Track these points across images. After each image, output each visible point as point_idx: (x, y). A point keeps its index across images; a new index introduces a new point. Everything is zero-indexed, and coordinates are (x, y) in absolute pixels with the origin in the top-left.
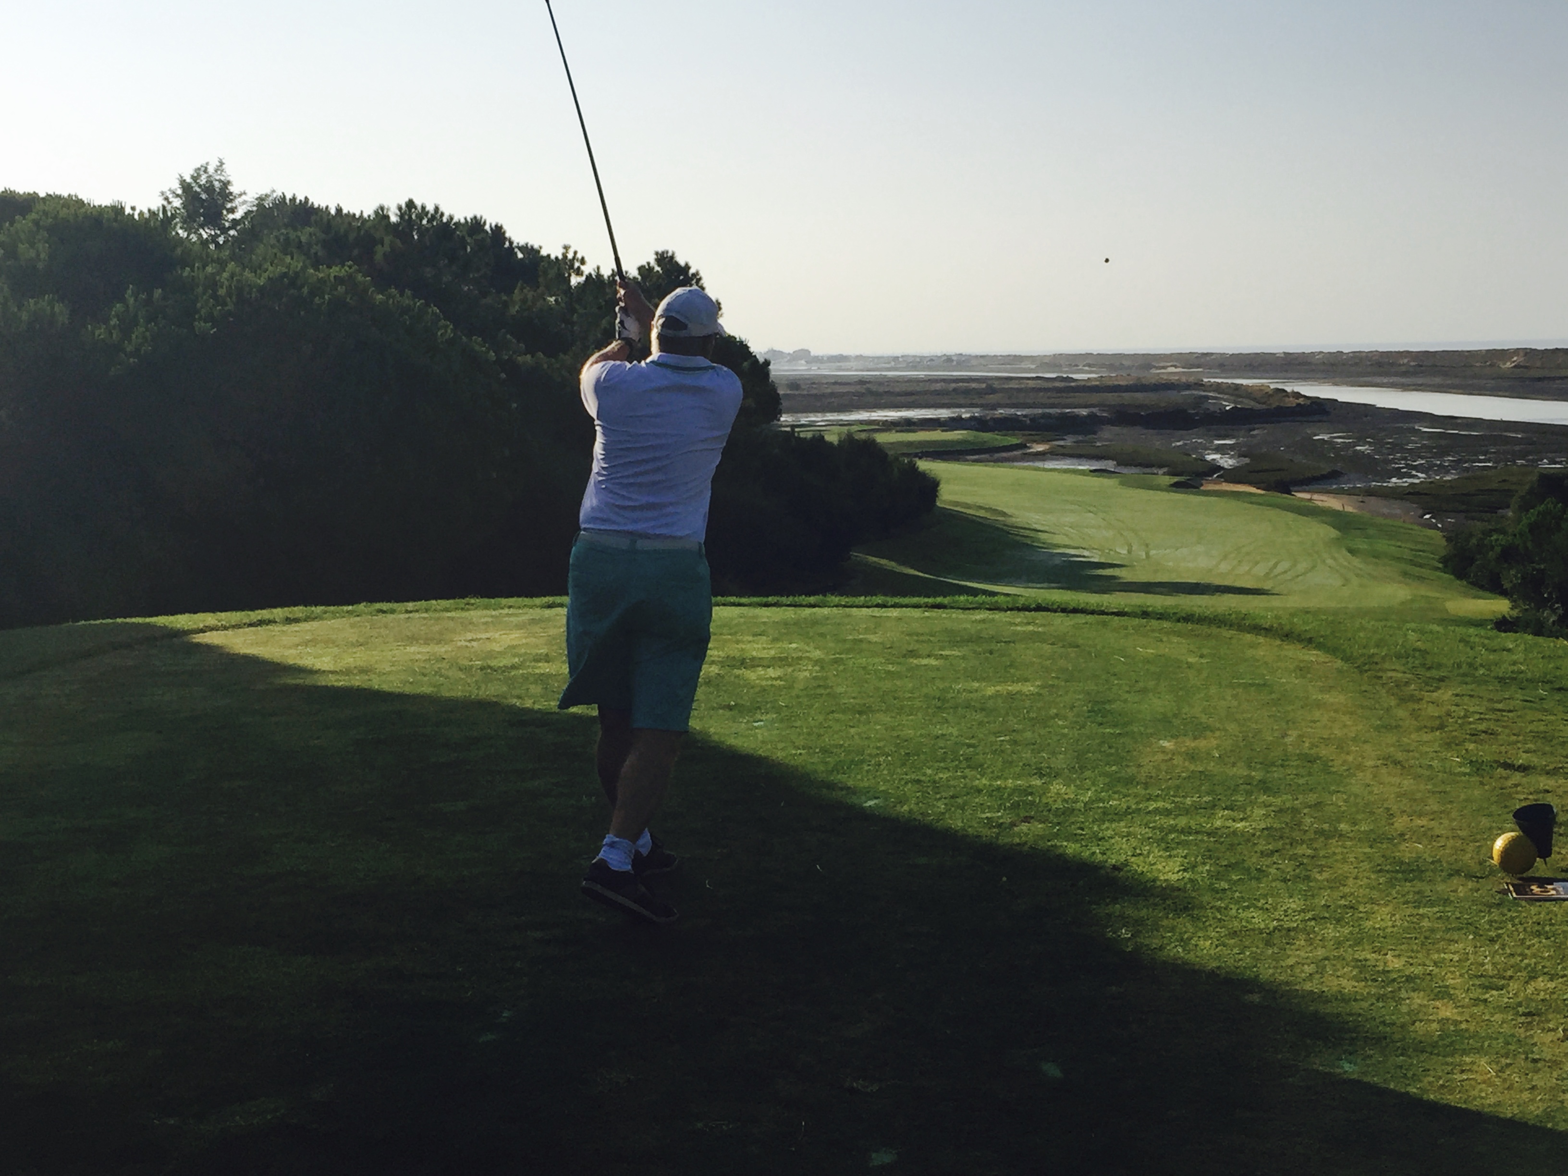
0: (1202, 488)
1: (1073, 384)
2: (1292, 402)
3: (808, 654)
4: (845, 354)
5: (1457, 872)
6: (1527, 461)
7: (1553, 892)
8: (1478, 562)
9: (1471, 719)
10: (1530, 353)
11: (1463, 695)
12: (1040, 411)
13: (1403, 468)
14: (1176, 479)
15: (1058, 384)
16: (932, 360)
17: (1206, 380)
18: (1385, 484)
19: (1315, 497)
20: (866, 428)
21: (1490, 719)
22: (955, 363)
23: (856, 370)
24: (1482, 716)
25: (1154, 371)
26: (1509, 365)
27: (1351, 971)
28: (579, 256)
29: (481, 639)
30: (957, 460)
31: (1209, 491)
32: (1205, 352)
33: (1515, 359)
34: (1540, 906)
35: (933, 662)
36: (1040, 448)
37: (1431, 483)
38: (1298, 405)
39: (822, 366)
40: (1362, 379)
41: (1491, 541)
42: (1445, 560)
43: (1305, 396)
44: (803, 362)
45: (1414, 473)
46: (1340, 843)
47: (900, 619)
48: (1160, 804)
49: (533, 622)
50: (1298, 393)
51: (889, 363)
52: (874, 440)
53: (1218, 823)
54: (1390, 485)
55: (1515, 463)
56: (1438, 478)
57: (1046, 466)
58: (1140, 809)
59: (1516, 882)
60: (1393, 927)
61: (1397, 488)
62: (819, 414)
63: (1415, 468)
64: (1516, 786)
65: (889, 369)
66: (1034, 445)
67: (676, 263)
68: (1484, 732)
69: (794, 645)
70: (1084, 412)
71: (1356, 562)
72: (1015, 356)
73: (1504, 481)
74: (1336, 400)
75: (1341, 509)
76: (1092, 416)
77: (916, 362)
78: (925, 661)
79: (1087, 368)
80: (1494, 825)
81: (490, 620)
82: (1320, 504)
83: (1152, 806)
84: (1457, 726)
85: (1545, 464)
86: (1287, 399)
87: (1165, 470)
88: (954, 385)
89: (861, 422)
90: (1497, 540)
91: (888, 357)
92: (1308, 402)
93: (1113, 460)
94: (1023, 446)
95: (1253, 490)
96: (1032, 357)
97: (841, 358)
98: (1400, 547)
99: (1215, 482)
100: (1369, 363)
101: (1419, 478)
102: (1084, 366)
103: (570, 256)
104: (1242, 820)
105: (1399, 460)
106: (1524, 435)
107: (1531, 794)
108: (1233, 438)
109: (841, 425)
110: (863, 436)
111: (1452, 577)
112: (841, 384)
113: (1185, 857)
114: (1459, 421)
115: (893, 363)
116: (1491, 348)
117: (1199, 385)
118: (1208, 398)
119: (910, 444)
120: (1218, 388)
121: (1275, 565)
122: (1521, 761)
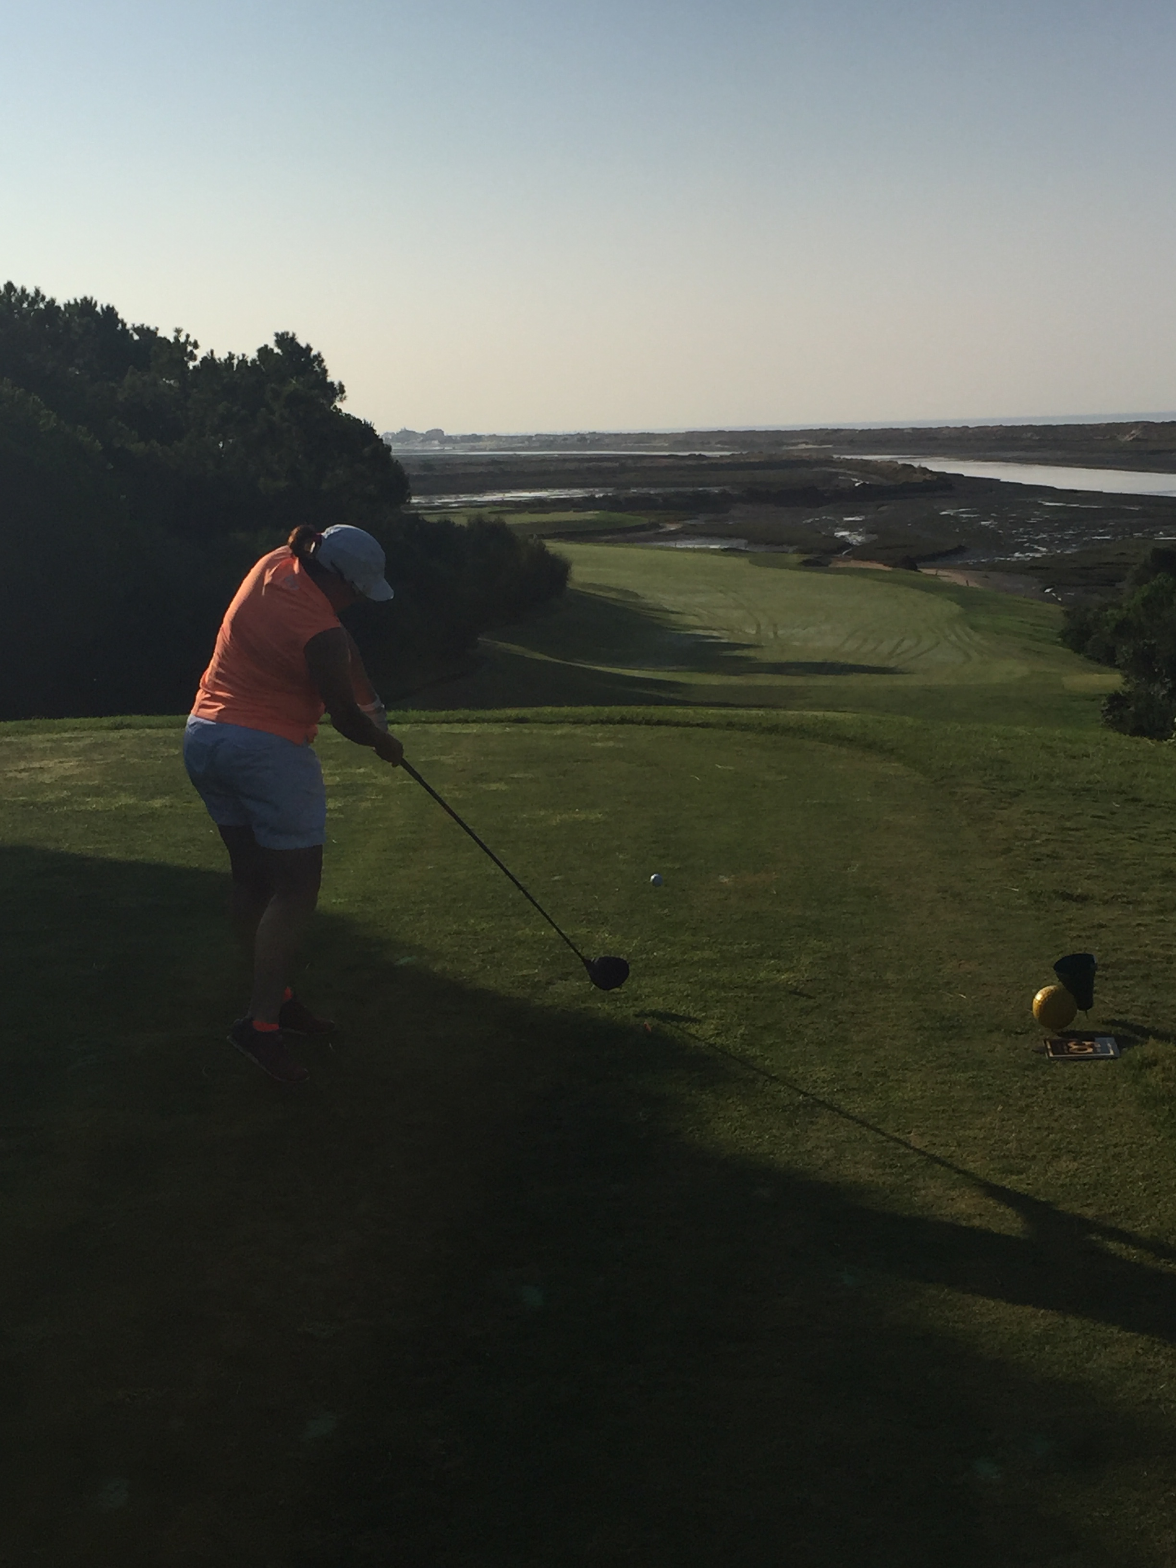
0: (831, 566)
1: (705, 462)
2: (918, 478)
3: (374, 781)
4: (478, 433)
5: (998, 1028)
6: (1144, 533)
7: (1090, 1050)
8: (1094, 637)
9: (1038, 841)
10: (1147, 426)
11: (1034, 812)
12: (673, 490)
13: (1026, 542)
14: (806, 557)
15: (690, 462)
16: (565, 439)
17: (835, 456)
18: (1008, 559)
19: (940, 572)
20: (498, 509)
21: (1057, 840)
22: (588, 441)
23: (491, 450)
24: (1050, 837)
25: (785, 448)
26: (1128, 438)
27: (871, 1155)
28: (192, 340)
29: (33, 768)
30: (587, 541)
31: (838, 569)
32: (836, 428)
33: (1133, 432)
34: (1075, 1067)
35: (502, 787)
36: (673, 527)
37: (1053, 556)
38: (925, 480)
39: (456, 446)
40: (988, 454)
41: (1106, 616)
42: (1064, 635)
43: (931, 472)
44: (436, 442)
45: (1036, 547)
46: (883, 996)
47: (479, 736)
48: (707, 954)
49: (95, 746)
50: (925, 469)
51: (523, 442)
52: (504, 524)
53: (762, 975)
54: (1014, 560)
55: (1132, 537)
56: (1059, 551)
57: (678, 546)
58: (685, 960)
59: (1057, 1038)
60: (923, 1098)
61: (1019, 561)
62: (454, 496)
63: (1037, 542)
64: (1071, 920)
65: (523, 449)
66: (668, 525)
67: (298, 345)
68: (1048, 856)
69: (362, 770)
70: (716, 490)
71: (977, 637)
72: (648, 434)
73: (1122, 554)
74: (962, 475)
75: (965, 585)
76: (723, 494)
77: (550, 441)
78: (494, 786)
79: (719, 446)
80: (1042, 969)
81: (49, 745)
82: (945, 579)
83: (698, 955)
84: (1022, 849)
85: (1161, 537)
86: (915, 475)
87: (795, 547)
88: (586, 465)
89: (494, 503)
90: (1112, 614)
91: (522, 436)
92: (935, 477)
93: (745, 538)
94: (655, 526)
95: (880, 567)
96: (665, 434)
97: (476, 438)
98: (1022, 622)
99: (844, 561)
100: (994, 438)
101: (1041, 552)
102: (717, 443)
103: (182, 339)
104: (787, 970)
105: (1023, 534)
106: (1141, 508)
107: (1084, 929)
108: (863, 515)
109: (472, 507)
110: (493, 518)
111: (1070, 650)
112: (471, 464)
113: (721, 1019)
114: (1079, 495)
115: (527, 443)
116: (1111, 422)
117: (830, 462)
118: (837, 474)
119: (544, 525)
120: (848, 464)
121: (898, 645)
122: (1079, 891)
